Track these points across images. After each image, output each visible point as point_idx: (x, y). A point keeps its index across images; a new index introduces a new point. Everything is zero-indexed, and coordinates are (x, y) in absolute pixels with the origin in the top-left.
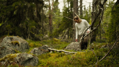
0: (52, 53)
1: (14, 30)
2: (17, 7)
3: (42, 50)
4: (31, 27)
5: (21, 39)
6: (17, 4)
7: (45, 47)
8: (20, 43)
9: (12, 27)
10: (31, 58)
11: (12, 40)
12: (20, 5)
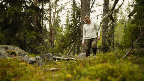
0: (57, 61)
1: (9, 40)
2: (13, 12)
3: (46, 59)
4: (30, 36)
5: (18, 49)
6: (13, 9)
7: (49, 56)
8: (17, 52)
9: (7, 37)
10: (34, 61)
11: (7, 49)
12: (17, 10)
